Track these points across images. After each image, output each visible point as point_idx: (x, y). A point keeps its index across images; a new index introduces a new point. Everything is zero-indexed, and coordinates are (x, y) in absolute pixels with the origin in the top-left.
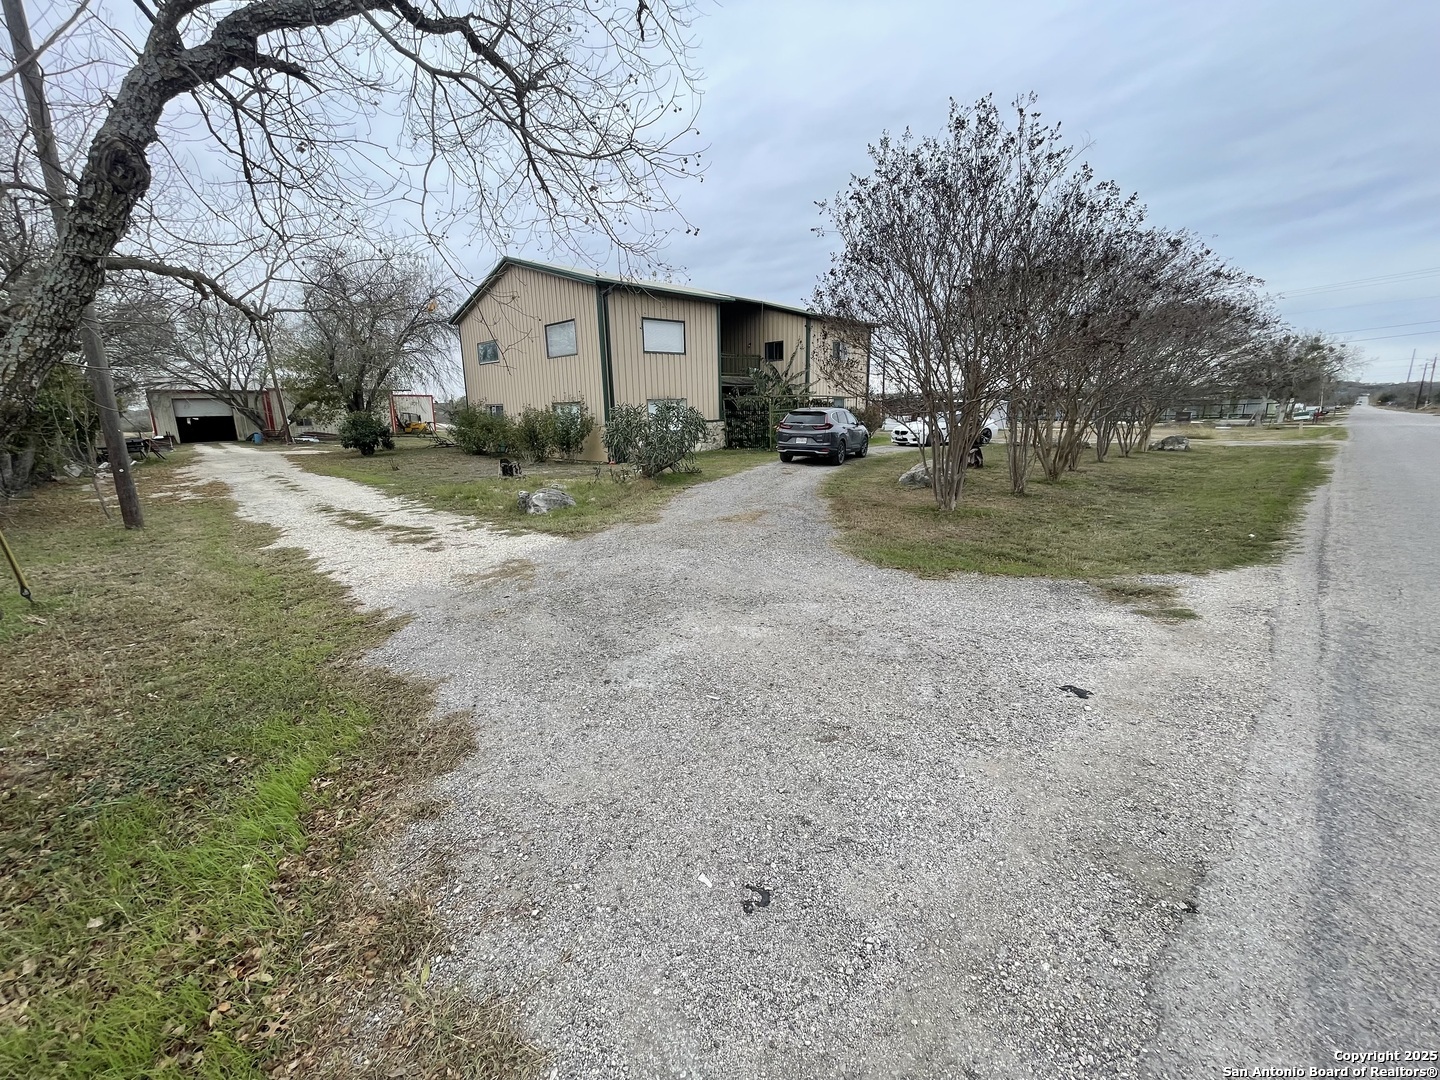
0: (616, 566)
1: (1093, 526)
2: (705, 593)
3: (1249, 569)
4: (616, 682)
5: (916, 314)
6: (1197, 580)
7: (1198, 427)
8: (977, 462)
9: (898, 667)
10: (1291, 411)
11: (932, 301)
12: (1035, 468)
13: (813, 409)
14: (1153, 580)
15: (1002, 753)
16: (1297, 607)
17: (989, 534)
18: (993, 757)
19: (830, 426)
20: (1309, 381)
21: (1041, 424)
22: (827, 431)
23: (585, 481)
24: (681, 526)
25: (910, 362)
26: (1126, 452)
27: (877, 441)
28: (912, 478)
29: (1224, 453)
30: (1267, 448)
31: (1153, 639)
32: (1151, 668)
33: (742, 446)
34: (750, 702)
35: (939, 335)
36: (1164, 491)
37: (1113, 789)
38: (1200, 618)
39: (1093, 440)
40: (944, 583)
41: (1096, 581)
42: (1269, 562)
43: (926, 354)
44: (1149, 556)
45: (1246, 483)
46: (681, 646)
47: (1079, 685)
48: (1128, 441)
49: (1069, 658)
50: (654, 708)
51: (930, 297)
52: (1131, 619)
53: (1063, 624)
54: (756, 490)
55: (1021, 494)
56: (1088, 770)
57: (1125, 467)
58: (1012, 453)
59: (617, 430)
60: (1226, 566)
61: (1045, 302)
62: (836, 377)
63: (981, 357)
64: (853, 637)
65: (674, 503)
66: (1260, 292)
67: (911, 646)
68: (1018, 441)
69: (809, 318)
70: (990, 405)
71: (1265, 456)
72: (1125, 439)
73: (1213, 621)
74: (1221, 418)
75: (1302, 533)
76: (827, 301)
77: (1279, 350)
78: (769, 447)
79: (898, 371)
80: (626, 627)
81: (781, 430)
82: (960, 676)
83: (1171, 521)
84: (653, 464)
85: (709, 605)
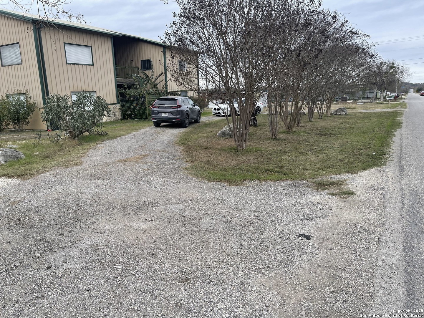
0: (54, 194)
1: (309, 153)
2: (111, 206)
3: (373, 170)
4: (55, 267)
5: (219, 47)
6: (353, 176)
7: (350, 104)
8: (254, 124)
9: (220, 235)
10: (386, 95)
11: (227, 41)
12: (281, 126)
13: (170, 97)
14: (335, 178)
15: (273, 274)
16: (392, 185)
17: (262, 160)
18: (269, 276)
19: (180, 106)
20: (391, 82)
21: (283, 104)
22: (179, 109)
23: (31, 142)
24: (95, 166)
25: (218, 72)
26: (321, 116)
27: (206, 114)
28: (224, 133)
29: (361, 115)
30: (378, 113)
31: (337, 207)
32: (337, 220)
33: (131, 118)
34: (140, 266)
35: (231, 59)
36: (338, 134)
37: (324, 284)
38: (355, 194)
39: (306, 111)
40: (242, 187)
41: (311, 180)
42: (381, 165)
43: (225, 68)
44: (333, 166)
45: (370, 129)
46: (97, 239)
47: (306, 233)
48: (322, 111)
49: (301, 220)
50: (81, 279)
51: (226, 39)
52: (327, 197)
53: (298, 203)
54: (141, 143)
55: (276, 139)
56: (312, 276)
57: (321, 124)
58: (270, 119)
59: (51, 110)
60: (364, 169)
61: (280, 43)
62: (180, 80)
63: (252, 70)
64: (196, 221)
65: (91, 153)
66: (370, 42)
67: (226, 222)
68: (273, 112)
69: (164, 47)
70: (258, 95)
71: (377, 116)
72: (320, 110)
73: (361, 195)
74: (359, 99)
75: (393, 151)
76: (173, 38)
77: (379, 68)
78: (147, 118)
79: (212, 77)
80: (61, 231)
81: (153, 109)
82: (251, 235)
83: (341, 149)
84: (76, 130)
85: (114, 212)
